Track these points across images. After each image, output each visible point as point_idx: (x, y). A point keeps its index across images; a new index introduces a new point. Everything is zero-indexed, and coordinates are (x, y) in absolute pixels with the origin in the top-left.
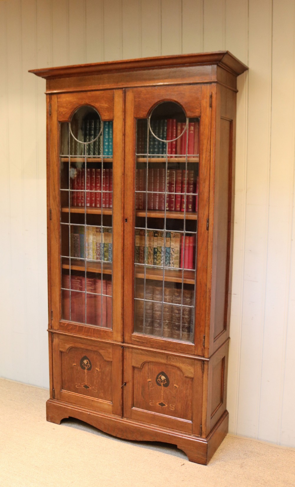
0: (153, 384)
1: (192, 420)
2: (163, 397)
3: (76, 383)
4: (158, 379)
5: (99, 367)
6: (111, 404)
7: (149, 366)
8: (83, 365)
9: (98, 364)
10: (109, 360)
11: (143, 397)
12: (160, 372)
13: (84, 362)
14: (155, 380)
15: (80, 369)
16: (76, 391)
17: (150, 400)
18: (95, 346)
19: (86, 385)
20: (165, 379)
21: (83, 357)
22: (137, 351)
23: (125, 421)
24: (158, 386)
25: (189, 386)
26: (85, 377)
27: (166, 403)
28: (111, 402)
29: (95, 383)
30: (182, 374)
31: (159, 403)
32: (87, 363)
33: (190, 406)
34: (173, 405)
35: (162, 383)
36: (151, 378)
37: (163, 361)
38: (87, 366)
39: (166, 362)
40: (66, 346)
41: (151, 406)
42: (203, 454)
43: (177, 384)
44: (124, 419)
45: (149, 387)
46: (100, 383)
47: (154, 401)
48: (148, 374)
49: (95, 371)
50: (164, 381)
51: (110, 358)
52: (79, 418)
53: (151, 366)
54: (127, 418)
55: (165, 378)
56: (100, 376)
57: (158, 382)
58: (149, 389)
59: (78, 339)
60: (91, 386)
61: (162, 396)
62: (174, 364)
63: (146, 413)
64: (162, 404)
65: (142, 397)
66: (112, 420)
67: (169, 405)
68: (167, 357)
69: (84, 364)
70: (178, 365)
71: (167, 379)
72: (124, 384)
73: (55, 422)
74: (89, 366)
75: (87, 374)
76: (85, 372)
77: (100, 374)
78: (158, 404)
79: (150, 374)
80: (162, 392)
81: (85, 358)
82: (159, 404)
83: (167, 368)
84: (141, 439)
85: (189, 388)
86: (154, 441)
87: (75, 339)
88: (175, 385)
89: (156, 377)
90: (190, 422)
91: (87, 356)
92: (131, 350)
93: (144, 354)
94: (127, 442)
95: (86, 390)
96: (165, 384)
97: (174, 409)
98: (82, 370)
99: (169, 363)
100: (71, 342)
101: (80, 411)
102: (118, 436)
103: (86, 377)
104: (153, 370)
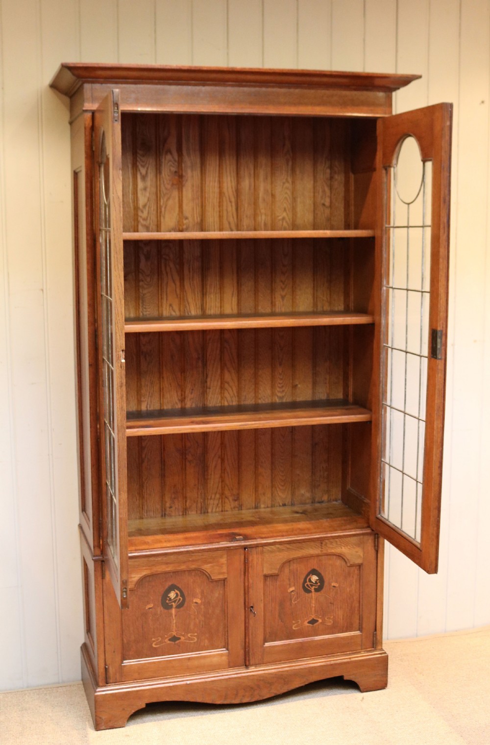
0: (297, 594)
1: (360, 629)
2: (315, 610)
3: (153, 639)
4: (306, 584)
5: (200, 596)
6: (225, 652)
7: (290, 566)
8: (167, 602)
9: (198, 591)
10: (221, 577)
11: (282, 621)
12: (309, 570)
13: (169, 597)
14: (301, 586)
15: (161, 611)
16: (154, 653)
17: (294, 622)
18: (193, 561)
19: (174, 636)
20: (317, 580)
21: (167, 587)
22: (271, 548)
23: (254, 671)
24: (306, 594)
25: (355, 578)
26: (171, 623)
27: (319, 618)
28: (224, 649)
29: (192, 626)
30: (343, 563)
31: (308, 621)
32: (175, 595)
33: (356, 609)
34: (331, 616)
35: (313, 587)
36: (294, 585)
37: (316, 551)
38: (175, 602)
39: (320, 552)
40: (134, 577)
41: (294, 630)
42: (382, 673)
43: (336, 582)
44: (250, 668)
45: (291, 600)
46: (201, 623)
47: (300, 621)
48: (289, 580)
49: (193, 606)
50: (316, 583)
51: (224, 573)
52: (168, 700)
53: (294, 566)
54: (256, 665)
55: (317, 578)
56: (203, 610)
57: (307, 587)
58: (291, 605)
59: (159, 559)
60: (183, 636)
61: (313, 609)
62: (333, 551)
63: (289, 644)
64: (313, 622)
65: (280, 621)
66: (233, 678)
67: (324, 619)
68: (322, 543)
69: (170, 599)
70: (338, 550)
71: (321, 580)
72: (249, 608)
73: (115, 726)
74: (180, 599)
75: (175, 616)
76: (171, 614)
77: (202, 607)
78: (306, 624)
79: (292, 580)
80: (314, 602)
81: (172, 588)
82: (309, 623)
83: (320, 560)
84: (285, 689)
85: (354, 581)
86: (307, 683)
87: (152, 559)
88: (333, 584)
89: (302, 581)
90: (358, 633)
91: (175, 583)
92: (260, 549)
93: (283, 550)
94: (255, 706)
95: (176, 644)
96: (317, 587)
97: (332, 622)
98: (166, 611)
99: (325, 552)
100: (144, 568)
101: (171, 685)
102: (245, 700)
103: (174, 621)
104: (297, 571)
